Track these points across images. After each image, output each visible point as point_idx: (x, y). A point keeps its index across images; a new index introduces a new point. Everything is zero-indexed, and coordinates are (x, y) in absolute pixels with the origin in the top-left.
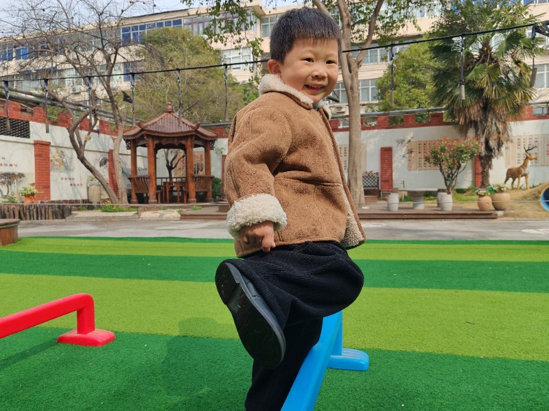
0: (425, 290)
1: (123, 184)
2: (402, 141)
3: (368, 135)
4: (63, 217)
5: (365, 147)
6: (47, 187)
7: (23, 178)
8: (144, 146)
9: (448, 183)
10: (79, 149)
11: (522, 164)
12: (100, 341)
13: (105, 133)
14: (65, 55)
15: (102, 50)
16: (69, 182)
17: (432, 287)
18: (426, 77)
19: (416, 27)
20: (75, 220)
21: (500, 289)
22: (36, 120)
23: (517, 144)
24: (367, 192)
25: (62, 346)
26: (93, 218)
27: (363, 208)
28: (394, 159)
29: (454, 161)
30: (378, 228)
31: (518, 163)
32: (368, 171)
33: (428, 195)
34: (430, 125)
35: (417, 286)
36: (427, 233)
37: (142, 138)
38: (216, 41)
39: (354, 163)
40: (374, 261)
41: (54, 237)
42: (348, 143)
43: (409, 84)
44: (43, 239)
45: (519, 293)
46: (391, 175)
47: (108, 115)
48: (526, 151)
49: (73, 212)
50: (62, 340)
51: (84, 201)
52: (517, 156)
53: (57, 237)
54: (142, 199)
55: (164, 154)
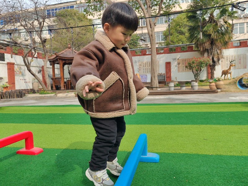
0: (185, 125)
1: (49, 81)
2: (175, 59)
3: (160, 57)
4: (21, 97)
5: (158, 62)
6: (14, 83)
7: (2, 80)
8: (58, 64)
9: (196, 77)
10: (28, 66)
11: (228, 68)
12: (36, 153)
13: (40, 58)
14: (20, 23)
15: (37, 20)
16: (24, 81)
17: (188, 124)
18: (185, 30)
19: (180, 7)
20: (27, 98)
21: (219, 124)
22: (8, 53)
23: (226, 59)
24: (160, 83)
25: (18, 155)
26: (35, 97)
27: (158, 89)
28: (172, 67)
29: (198, 67)
30: (164, 98)
31: (227, 68)
32: (160, 73)
33: (187, 83)
34: (187, 52)
35: (182, 124)
36: (187, 100)
37: (57, 60)
38: (89, 15)
39: (154, 69)
40: (162, 113)
41: (17, 106)
42: (151, 61)
43: (178, 33)
44: (12, 107)
45: (227, 126)
46: (170, 74)
47: (41, 50)
48: (230, 62)
49: (26, 95)
50: (18, 153)
51: (31, 89)
52: (226, 65)
53: (18, 106)
54: (58, 88)
55: (67, 67)
